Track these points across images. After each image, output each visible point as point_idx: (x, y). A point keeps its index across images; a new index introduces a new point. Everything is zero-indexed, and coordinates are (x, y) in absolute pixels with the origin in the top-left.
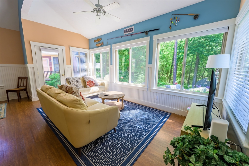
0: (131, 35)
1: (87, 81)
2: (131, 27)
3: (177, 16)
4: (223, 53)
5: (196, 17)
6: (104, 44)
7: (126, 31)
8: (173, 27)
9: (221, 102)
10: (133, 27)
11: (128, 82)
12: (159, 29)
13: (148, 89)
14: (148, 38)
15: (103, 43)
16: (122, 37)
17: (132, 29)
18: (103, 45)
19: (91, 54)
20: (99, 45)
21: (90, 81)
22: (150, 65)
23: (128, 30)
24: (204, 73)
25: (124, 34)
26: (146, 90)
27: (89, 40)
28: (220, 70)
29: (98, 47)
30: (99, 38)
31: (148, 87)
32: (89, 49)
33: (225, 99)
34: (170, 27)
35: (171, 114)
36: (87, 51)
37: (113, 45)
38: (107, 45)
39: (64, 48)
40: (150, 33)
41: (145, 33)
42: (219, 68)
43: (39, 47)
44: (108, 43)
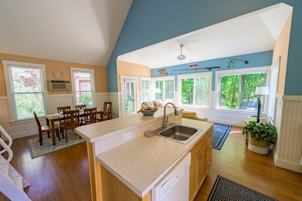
0: (196, 69)
1: (158, 104)
2: (196, 64)
3: (233, 60)
4: (265, 86)
5: (247, 62)
6: (169, 74)
7: (191, 66)
8: (231, 67)
9: (266, 115)
10: (198, 64)
11: (192, 104)
12: (220, 67)
13: (211, 109)
14: (211, 73)
15: (167, 73)
16: (187, 70)
17: (197, 65)
18: (167, 74)
19: (153, 81)
20: (163, 75)
21: (159, 104)
22: (213, 92)
23: (193, 65)
24: (250, 93)
25: (190, 68)
26: (210, 110)
27: (151, 69)
28: (264, 96)
29: (162, 76)
30: (163, 69)
31: (212, 107)
32: (152, 77)
33: (268, 113)
34: (229, 67)
35: (232, 126)
36: (149, 79)
37: (178, 76)
38: (172, 74)
39: (137, 78)
40: (212, 69)
41: (208, 69)
42: (263, 94)
43: (124, 79)
44: (173, 74)
